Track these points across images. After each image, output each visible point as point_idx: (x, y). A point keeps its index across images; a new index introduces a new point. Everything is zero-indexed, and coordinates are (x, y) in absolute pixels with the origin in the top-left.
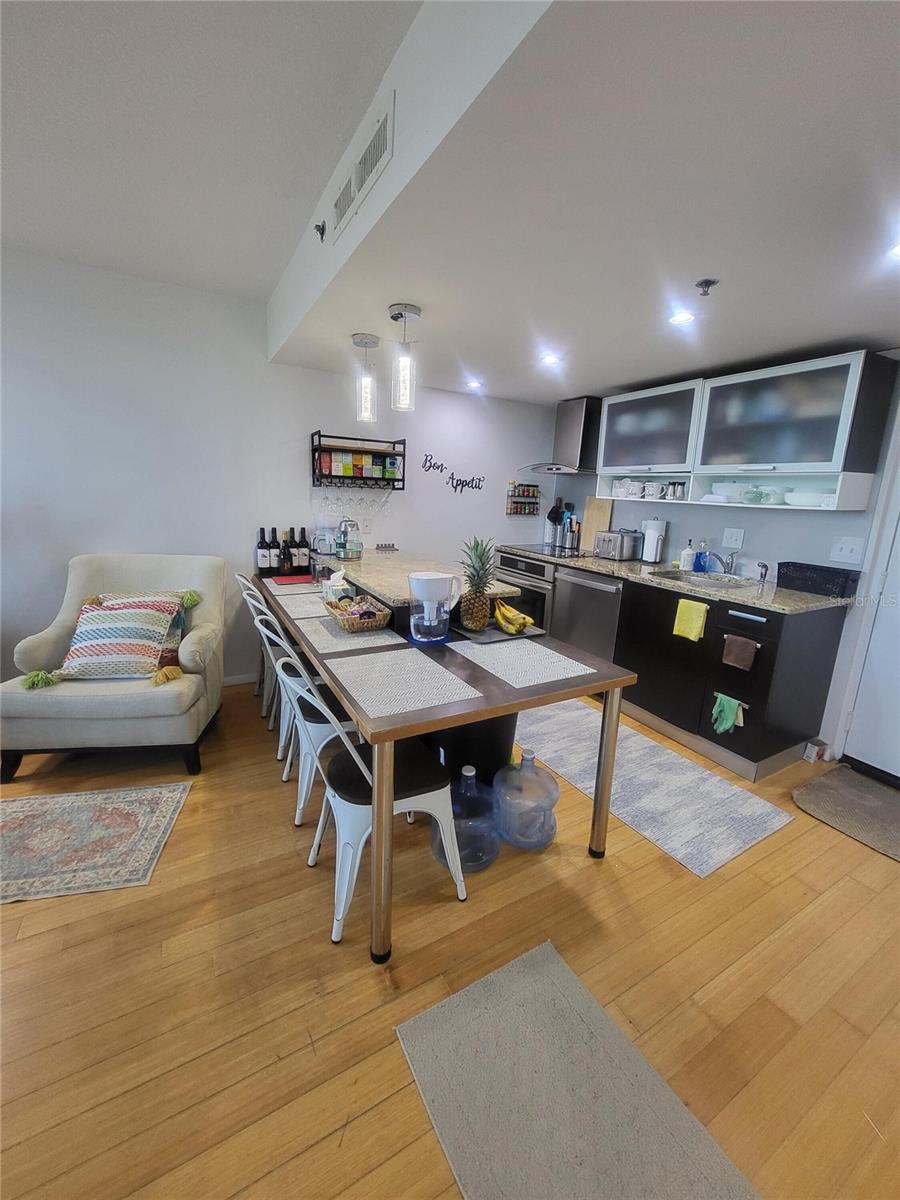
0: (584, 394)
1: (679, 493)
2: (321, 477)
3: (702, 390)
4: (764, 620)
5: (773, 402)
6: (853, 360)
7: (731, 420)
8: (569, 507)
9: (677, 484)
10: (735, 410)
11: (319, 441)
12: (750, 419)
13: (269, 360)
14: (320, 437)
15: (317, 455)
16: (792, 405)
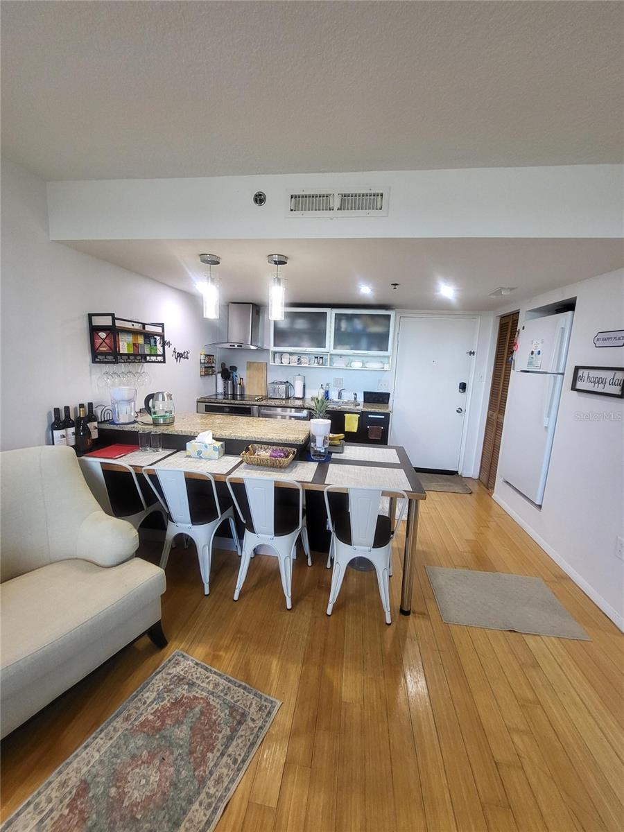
0: (251, 302)
1: (321, 362)
2: (97, 356)
3: (331, 314)
4: (383, 417)
5: (358, 324)
6: (392, 313)
7: (343, 329)
8: (234, 369)
9: (319, 358)
10: (344, 325)
11: (114, 322)
12: (349, 330)
13: (52, 238)
14: (114, 319)
15: (103, 335)
16: (366, 326)
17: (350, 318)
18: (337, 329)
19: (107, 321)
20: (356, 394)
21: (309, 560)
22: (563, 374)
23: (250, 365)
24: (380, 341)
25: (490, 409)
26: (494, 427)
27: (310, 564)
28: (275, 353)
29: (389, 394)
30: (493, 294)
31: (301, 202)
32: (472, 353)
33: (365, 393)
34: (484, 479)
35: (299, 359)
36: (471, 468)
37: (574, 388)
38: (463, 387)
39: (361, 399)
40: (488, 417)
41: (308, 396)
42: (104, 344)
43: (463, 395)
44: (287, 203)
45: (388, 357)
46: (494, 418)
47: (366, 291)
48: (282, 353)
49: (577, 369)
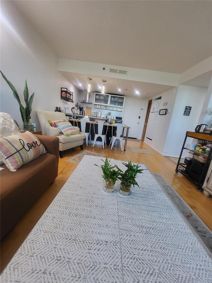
1: (106, 108)
2: (62, 97)
3: (110, 96)
4: (121, 122)
5: (116, 99)
6: (124, 97)
7: (112, 100)
8: (83, 108)
9: (106, 106)
10: (113, 99)
11: (67, 90)
12: (114, 100)
13: (58, 70)
14: (67, 89)
15: (64, 93)
16: (118, 100)
17: (114, 97)
18: (111, 100)
19: (66, 90)
20: (114, 117)
21: (106, 144)
22: (158, 112)
23: (87, 107)
24: (121, 104)
25: (145, 123)
26: (145, 126)
27: (106, 145)
28: (94, 104)
29: (122, 118)
30: (147, 94)
31: (112, 71)
32: (142, 109)
33: (116, 117)
34: (142, 139)
35: (101, 107)
36: (140, 138)
37: (159, 114)
38: (139, 117)
39: (115, 118)
40: (144, 125)
41: (102, 117)
42: (64, 95)
43: (139, 119)
44: (109, 70)
45: (123, 108)
46: (146, 125)
47: (120, 90)
48: (96, 105)
49: (160, 110)
